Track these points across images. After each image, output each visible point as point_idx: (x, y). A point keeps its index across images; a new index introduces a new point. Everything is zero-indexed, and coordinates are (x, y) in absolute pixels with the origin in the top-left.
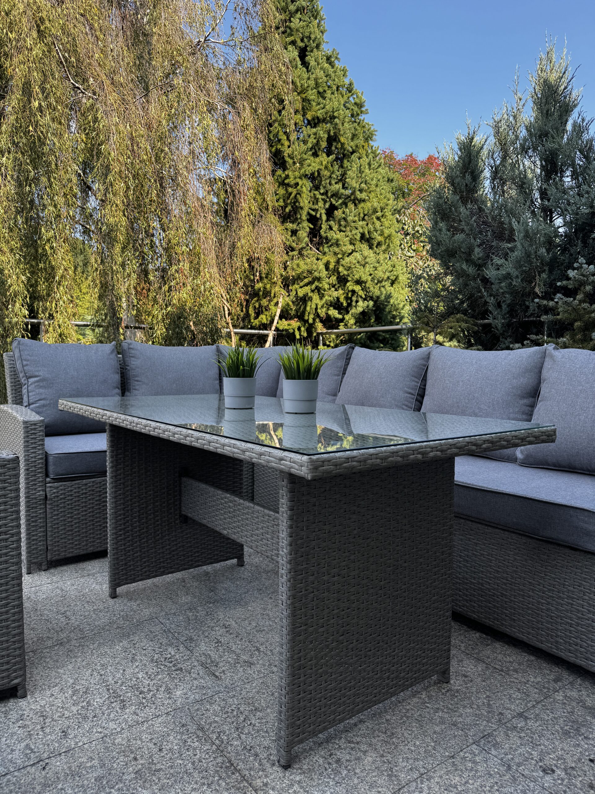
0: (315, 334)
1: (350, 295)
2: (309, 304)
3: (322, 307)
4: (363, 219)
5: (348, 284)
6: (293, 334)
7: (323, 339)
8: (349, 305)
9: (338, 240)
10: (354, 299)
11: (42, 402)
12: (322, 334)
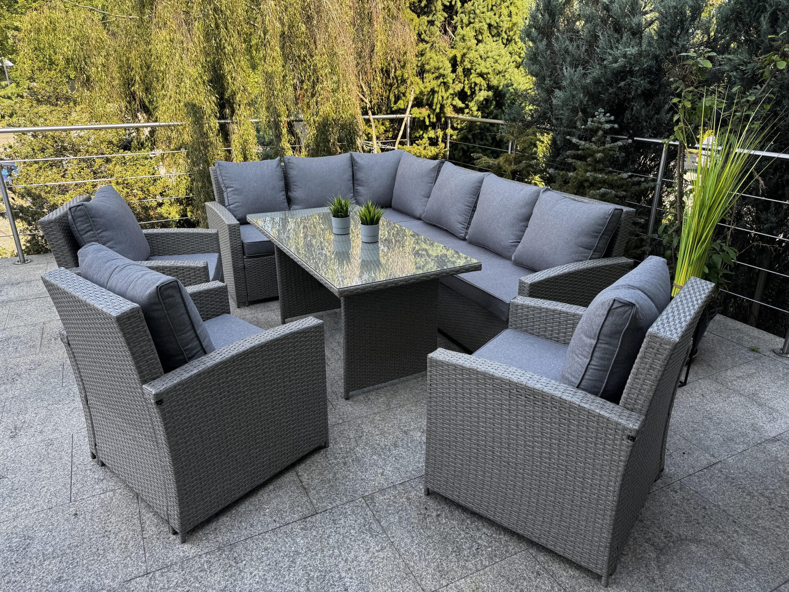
0: (443, 119)
1: (473, 86)
2: (436, 96)
3: (448, 98)
4: (492, 9)
5: (471, 76)
6: (424, 121)
7: (452, 122)
8: (473, 93)
9: (464, 36)
10: (477, 88)
11: (237, 204)
12: (450, 118)
